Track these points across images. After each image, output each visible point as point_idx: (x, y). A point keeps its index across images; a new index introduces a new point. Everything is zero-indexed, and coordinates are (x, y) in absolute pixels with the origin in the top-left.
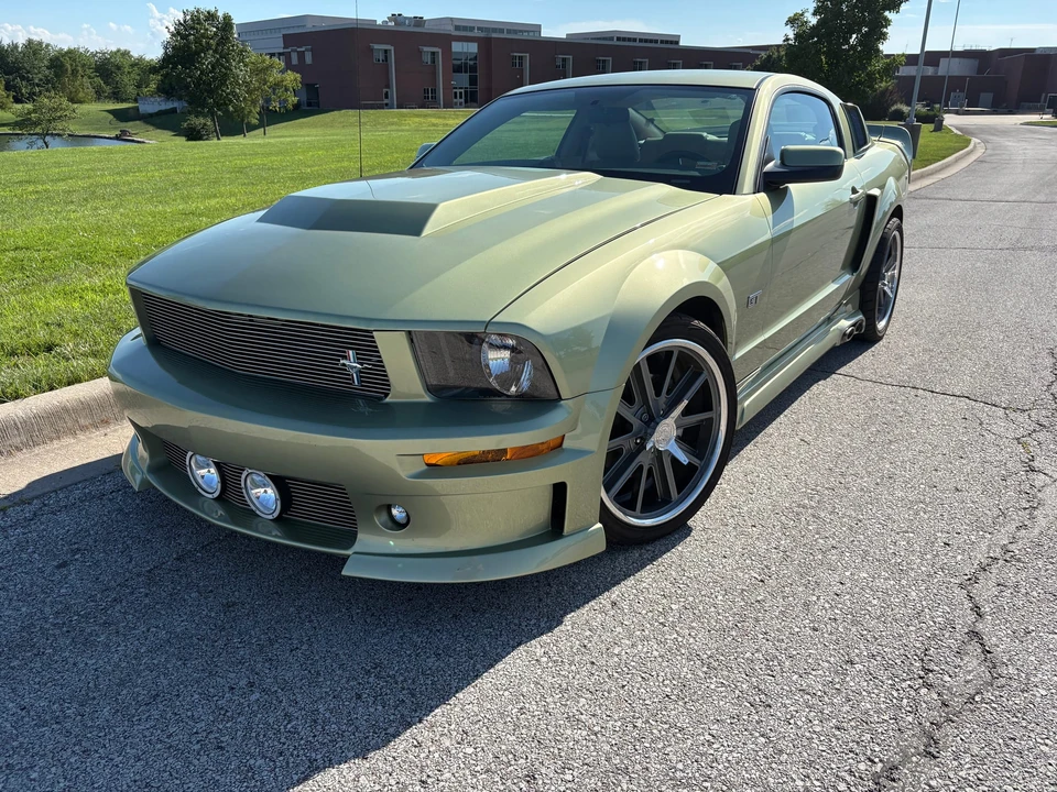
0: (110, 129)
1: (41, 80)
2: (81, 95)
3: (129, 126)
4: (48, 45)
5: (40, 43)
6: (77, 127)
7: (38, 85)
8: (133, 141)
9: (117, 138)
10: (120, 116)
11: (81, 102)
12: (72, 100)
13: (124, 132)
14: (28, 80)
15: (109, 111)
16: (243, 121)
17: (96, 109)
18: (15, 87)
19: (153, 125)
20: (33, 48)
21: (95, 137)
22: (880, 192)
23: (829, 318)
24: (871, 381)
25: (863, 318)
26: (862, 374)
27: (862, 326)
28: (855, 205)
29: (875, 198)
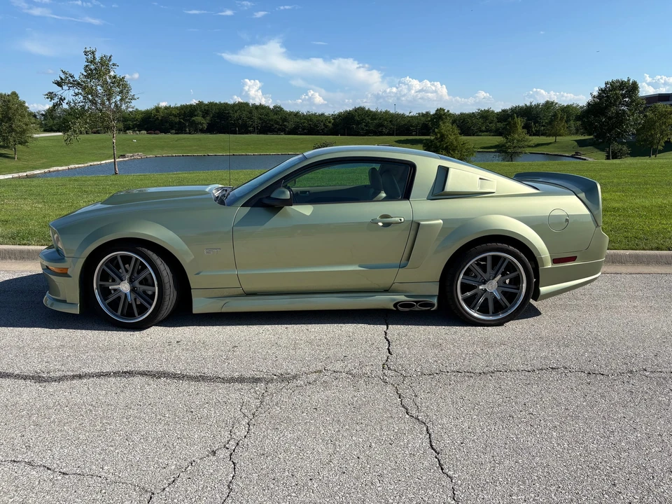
0: (571, 151)
1: (546, 123)
2: (562, 131)
3: (582, 150)
5: (552, 103)
6: (552, 150)
7: (544, 126)
8: (579, 158)
9: (572, 157)
10: (581, 143)
11: (560, 135)
12: (556, 135)
13: (577, 153)
14: (539, 123)
15: (575, 141)
16: (652, 147)
17: (570, 139)
18: (531, 127)
19: (598, 148)
20: (549, 105)
21: (560, 155)
22: (441, 221)
23: (386, 291)
24: (386, 333)
25: (435, 301)
26: (396, 330)
27: (432, 305)
28: (386, 225)
29: (419, 224)
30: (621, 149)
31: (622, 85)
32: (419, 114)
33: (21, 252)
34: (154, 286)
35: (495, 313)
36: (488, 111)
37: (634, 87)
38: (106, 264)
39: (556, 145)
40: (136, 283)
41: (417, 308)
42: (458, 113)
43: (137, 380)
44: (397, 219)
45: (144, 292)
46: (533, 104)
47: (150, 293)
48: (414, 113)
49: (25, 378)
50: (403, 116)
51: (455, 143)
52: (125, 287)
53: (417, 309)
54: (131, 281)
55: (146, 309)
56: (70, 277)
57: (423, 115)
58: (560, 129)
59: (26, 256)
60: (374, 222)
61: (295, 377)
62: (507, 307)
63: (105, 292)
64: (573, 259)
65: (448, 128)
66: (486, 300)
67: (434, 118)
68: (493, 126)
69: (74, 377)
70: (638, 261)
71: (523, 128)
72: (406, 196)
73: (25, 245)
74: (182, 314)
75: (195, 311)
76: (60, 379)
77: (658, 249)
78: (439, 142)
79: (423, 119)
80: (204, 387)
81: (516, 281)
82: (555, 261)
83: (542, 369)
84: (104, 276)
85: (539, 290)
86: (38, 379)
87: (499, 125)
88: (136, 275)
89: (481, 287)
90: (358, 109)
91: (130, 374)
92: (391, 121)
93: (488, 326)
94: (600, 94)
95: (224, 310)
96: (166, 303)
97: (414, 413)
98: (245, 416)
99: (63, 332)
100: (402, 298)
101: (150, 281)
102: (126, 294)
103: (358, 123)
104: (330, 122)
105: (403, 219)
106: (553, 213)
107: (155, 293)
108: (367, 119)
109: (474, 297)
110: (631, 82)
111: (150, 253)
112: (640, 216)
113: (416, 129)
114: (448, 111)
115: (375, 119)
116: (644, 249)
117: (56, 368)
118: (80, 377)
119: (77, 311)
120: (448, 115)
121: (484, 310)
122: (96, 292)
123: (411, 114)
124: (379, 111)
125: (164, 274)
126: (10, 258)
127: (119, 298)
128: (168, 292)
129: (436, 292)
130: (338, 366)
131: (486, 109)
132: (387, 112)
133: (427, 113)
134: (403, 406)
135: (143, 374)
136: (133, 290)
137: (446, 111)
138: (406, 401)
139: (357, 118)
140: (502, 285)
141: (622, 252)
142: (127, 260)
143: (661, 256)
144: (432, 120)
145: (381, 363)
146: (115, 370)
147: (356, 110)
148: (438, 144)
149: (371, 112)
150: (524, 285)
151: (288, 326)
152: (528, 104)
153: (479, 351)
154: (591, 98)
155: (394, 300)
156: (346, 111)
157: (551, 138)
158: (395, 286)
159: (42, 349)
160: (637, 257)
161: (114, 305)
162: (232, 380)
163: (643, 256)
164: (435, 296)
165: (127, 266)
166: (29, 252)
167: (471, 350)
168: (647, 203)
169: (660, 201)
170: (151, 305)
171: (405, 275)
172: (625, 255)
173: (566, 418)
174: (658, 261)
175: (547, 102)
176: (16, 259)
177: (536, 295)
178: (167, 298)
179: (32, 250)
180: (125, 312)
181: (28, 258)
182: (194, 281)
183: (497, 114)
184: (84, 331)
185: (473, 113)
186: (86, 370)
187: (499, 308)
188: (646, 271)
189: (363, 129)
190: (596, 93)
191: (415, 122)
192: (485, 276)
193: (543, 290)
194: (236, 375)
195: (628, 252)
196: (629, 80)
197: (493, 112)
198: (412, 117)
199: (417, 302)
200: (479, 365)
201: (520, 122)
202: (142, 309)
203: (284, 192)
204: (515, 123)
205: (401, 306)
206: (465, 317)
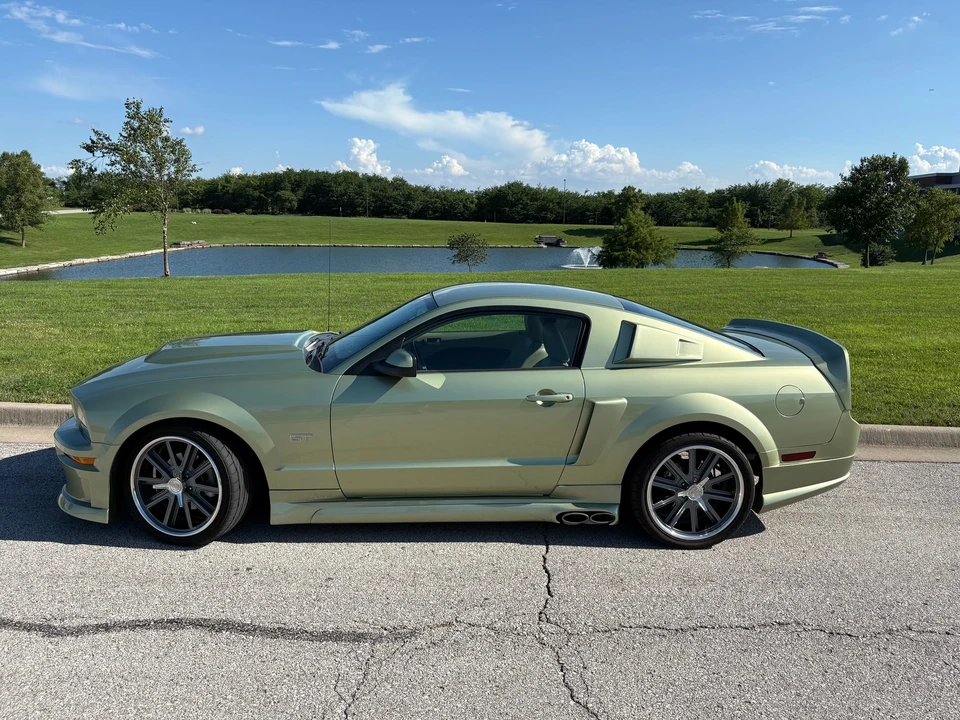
0: (813, 251)
1: (778, 210)
2: (800, 223)
3: (828, 250)
4: (793, 183)
5: (787, 182)
6: (788, 248)
7: (774, 214)
8: (825, 262)
9: (814, 259)
10: (827, 241)
11: (797, 228)
12: (791, 227)
13: (821, 255)
14: (768, 210)
15: (820, 237)
16: (926, 248)
17: (811, 234)
18: (757, 215)
19: (850, 248)
20: (781, 185)
21: (798, 257)
22: (625, 401)
23: (547, 496)
24: (545, 559)
25: (615, 512)
26: (560, 553)
27: (612, 518)
28: (548, 404)
29: (594, 404)
30: (883, 251)
31: (886, 163)
32: (599, 193)
33: (28, 413)
34: (217, 486)
35: (700, 530)
36: (696, 191)
37: (903, 165)
38: (150, 452)
39: (791, 241)
40: (192, 481)
41: (590, 521)
42: (653, 193)
43: (189, 635)
44: (564, 396)
45: (203, 493)
46: (760, 183)
47: (210, 495)
48: (591, 192)
49: (29, 628)
50: (575, 196)
51: (649, 239)
52: (174, 487)
53: (590, 523)
54: (184, 478)
55: (204, 519)
56: (97, 470)
57: (604, 195)
58: (797, 221)
59: (34, 420)
60: (531, 400)
61: (413, 633)
62: (716, 521)
63: (147, 492)
64: (811, 455)
65: (640, 218)
66: (687, 511)
67: (621, 201)
68: (703, 213)
69: (97, 628)
70: (904, 441)
71: (746, 216)
72: (577, 364)
73: (33, 401)
74: (256, 525)
75: (275, 520)
76: (79, 631)
77: (932, 423)
78: (626, 236)
79: (604, 201)
80: (283, 646)
81: (730, 486)
82: (785, 458)
83: (765, 625)
84: (146, 469)
85: (762, 498)
86: (48, 630)
87: (712, 211)
88: (191, 468)
89: (680, 495)
90: (512, 185)
91: (177, 623)
92: (558, 203)
93: (689, 549)
94: (853, 175)
95: (315, 520)
96: (233, 511)
97: (581, 696)
98: (341, 698)
99: (84, 550)
100: (568, 507)
101: (211, 478)
102: (176, 496)
103: (513, 205)
104: (472, 202)
105: (571, 398)
106: (782, 392)
107: (217, 496)
108: (525, 198)
109: (669, 507)
110: (897, 159)
111: (213, 440)
112: (908, 366)
113: (595, 214)
114: (640, 191)
115: (537, 200)
116: (912, 424)
117: (75, 612)
118: (107, 628)
119: (104, 519)
120: (640, 196)
121: (684, 526)
122: (134, 493)
123: (588, 194)
124: (542, 188)
125: (232, 469)
126: (11, 421)
127: (166, 501)
128: (236, 495)
129: (617, 499)
130: (476, 615)
131: (694, 188)
132: (553, 191)
133: (610, 192)
134: (567, 686)
135: (197, 624)
136: (187, 490)
137: (636, 191)
138: (571, 676)
139: (510, 198)
140: (710, 491)
141: (880, 427)
142: (179, 447)
143: (936, 435)
144: (616, 203)
145: (537, 612)
146: (157, 616)
147: (510, 186)
148: (625, 239)
149: (531, 189)
150: (741, 495)
151: (405, 544)
152: (753, 184)
153: (676, 591)
154: (841, 181)
155: (556, 509)
156: (496, 188)
157: (785, 231)
158: (560, 489)
159: (55, 578)
160: (902, 435)
161: (158, 512)
162: (325, 636)
163: (911, 434)
164: (615, 504)
165: (179, 455)
166: (38, 413)
167: (664, 590)
168: (918, 344)
169: (936, 340)
170: (211, 512)
171: (574, 475)
172: (886, 433)
173: (797, 709)
174: (931, 442)
175: (780, 181)
176: (20, 423)
177: (759, 504)
178: (235, 505)
179: (44, 411)
180: (174, 519)
181: (37, 422)
182: (273, 479)
183: (710, 196)
184: (114, 549)
185: (675, 194)
186: (115, 617)
187: (705, 522)
188: (915, 458)
189: (518, 213)
190: (847, 174)
191: (594, 204)
192: (686, 478)
193: (768, 498)
194: (330, 627)
195: (889, 428)
196: (894, 157)
197: (703, 193)
198: (588, 197)
199: (589, 513)
200: (676, 616)
201: (741, 208)
202: (199, 519)
203: (404, 358)
204: (734, 210)
205: (566, 518)
206: (658, 535)
